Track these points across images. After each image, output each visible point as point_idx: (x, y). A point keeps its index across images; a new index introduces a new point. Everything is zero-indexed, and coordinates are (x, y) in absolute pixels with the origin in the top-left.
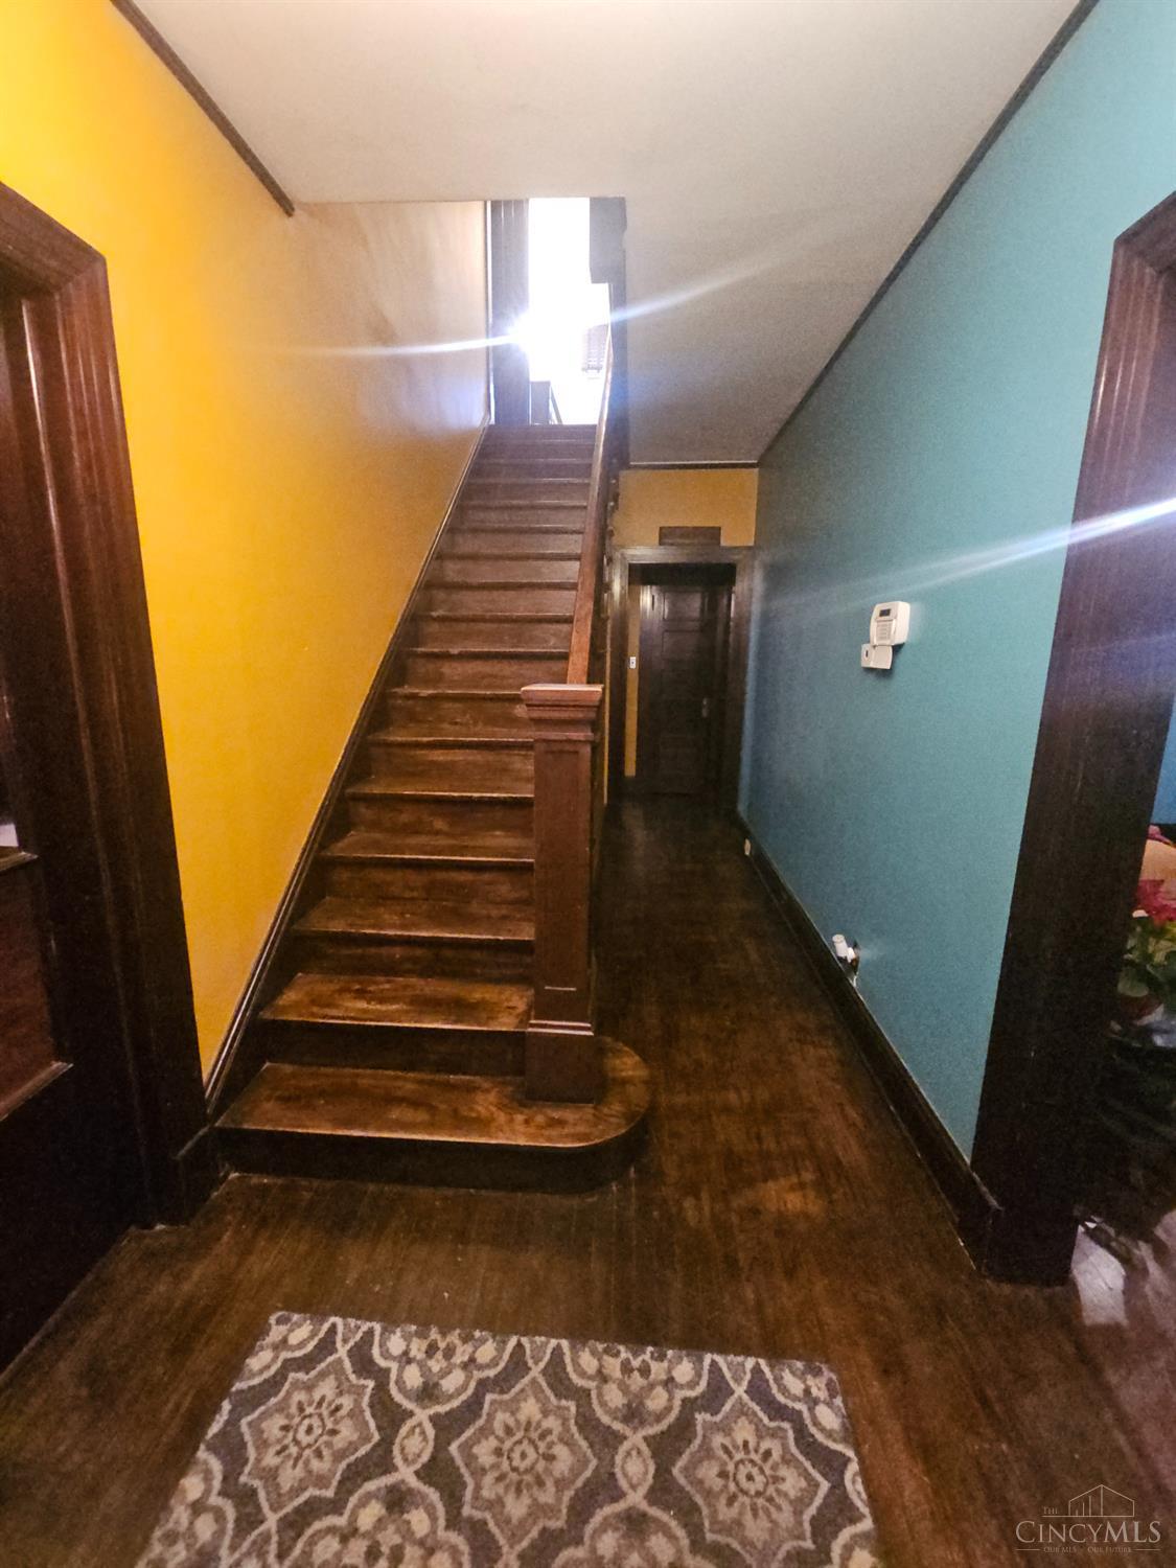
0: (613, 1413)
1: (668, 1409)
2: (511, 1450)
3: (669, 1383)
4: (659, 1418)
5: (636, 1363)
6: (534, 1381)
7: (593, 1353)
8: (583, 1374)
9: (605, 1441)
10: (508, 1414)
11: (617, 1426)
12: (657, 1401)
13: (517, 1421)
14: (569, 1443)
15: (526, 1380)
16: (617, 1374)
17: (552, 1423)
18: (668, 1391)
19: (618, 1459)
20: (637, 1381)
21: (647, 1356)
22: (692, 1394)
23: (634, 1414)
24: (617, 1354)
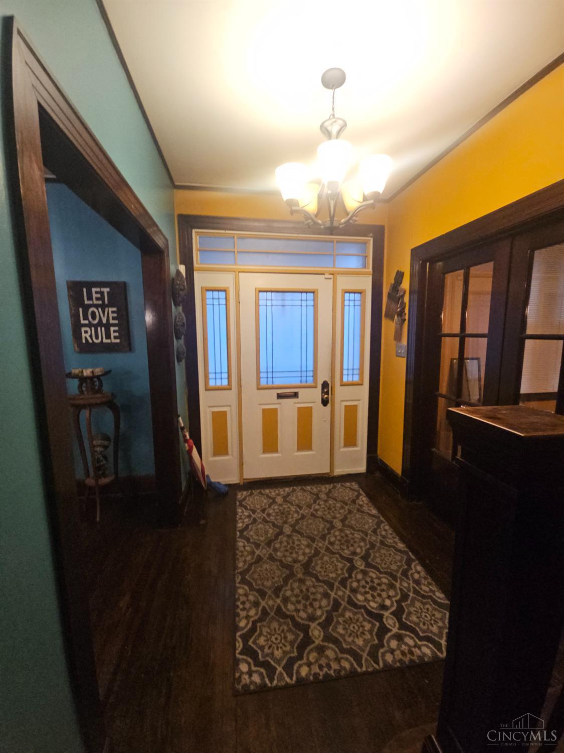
0: (328, 648)
1: (309, 653)
2: (359, 628)
3: (309, 665)
4: (311, 650)
5: (325, 669)
6: (363, 651)
7: (345, 668)
8: (347, 659)
9: (328, 638)
10: (366, 638)
11: (326, 644)
12: (313, 657)
13: (362, 637)
14: (341, 635)
15: (367, 652)
16: (332, 663)
17: (350, 640)
18: (309, 661)
19: (322, 634)
20: (323, 661)
21: (321, 673)
22: (300, 662)
23: (321, 650)
24: (335, 671)
